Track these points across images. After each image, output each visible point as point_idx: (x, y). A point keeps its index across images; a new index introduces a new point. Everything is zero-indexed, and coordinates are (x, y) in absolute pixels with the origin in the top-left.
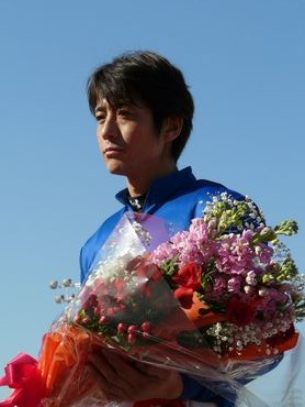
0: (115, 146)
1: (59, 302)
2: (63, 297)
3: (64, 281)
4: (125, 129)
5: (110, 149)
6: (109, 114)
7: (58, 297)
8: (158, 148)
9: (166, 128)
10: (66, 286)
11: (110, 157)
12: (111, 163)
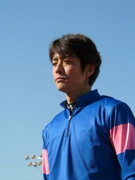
0: (62, 76)
1: (29, 166)
2: (31, 163)
3: (32, 156)
4: (67, 68)
5: (59, 78)
6: (59, 61)
7: (29, 163)
8: (82, 79)
9: (87, 70)
10: (33, 158)
11: (59, 82)
12: (59, 85)
